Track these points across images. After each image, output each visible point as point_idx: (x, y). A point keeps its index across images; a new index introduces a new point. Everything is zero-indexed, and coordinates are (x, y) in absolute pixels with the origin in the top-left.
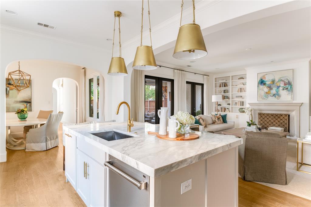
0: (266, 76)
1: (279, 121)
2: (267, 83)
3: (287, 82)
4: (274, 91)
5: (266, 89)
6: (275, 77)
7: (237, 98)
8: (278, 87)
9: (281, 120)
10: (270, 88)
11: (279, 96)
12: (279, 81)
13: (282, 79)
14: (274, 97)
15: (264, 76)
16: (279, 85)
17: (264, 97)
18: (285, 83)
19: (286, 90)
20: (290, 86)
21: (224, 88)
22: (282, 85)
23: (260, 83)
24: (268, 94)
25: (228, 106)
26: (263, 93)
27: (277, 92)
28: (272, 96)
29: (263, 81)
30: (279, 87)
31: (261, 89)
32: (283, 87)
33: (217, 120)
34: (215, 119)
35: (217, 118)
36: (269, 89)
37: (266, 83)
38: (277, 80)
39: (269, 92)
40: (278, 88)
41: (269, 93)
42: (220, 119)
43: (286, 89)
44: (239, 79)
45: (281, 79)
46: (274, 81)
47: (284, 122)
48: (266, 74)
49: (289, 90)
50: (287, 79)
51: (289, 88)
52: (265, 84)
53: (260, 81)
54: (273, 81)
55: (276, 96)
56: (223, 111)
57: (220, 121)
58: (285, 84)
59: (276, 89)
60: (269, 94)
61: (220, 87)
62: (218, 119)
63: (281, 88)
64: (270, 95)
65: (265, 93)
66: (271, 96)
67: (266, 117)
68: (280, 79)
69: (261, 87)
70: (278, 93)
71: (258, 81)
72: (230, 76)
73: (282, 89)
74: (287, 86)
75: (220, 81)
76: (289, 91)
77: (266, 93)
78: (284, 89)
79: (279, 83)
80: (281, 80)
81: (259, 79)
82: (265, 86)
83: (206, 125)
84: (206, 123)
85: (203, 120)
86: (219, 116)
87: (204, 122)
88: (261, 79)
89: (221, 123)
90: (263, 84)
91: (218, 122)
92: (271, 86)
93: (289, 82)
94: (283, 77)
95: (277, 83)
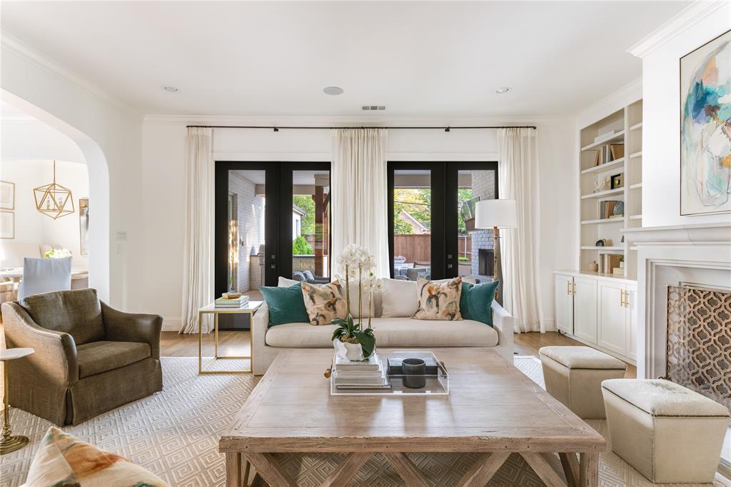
2: (727, 99)
5: (719, 143)
15: (708, 63)
17: (712, 193)
21: (611, 169)
23: (691, 108)
26: (704, 168)
29: (707, 94)
31: (696, 146)
33: (424, 305)
34: (419, 298)
35: (426, 295)
37: (720, 101)
42: (437, 299)
48: (722, 47)
52: (713, 110)
53: (689, 95)
57: (435, 309)
61: (598, 164)
62: (430, 299)
65: (716, 163)
67: (702, 312)
69: (698, 129)
71: (684, 100)
72: (623, 111)
77: (723, 162)
81: (688, 88)
82: (713, 122)
83: (318, 314)
84: (323, 308)
85: (314, 295)
86: (446, 287)
87: (314, 302)
88: (698, 84)
89: (439, 315)
90: (703, 111)
91: (428, 311)
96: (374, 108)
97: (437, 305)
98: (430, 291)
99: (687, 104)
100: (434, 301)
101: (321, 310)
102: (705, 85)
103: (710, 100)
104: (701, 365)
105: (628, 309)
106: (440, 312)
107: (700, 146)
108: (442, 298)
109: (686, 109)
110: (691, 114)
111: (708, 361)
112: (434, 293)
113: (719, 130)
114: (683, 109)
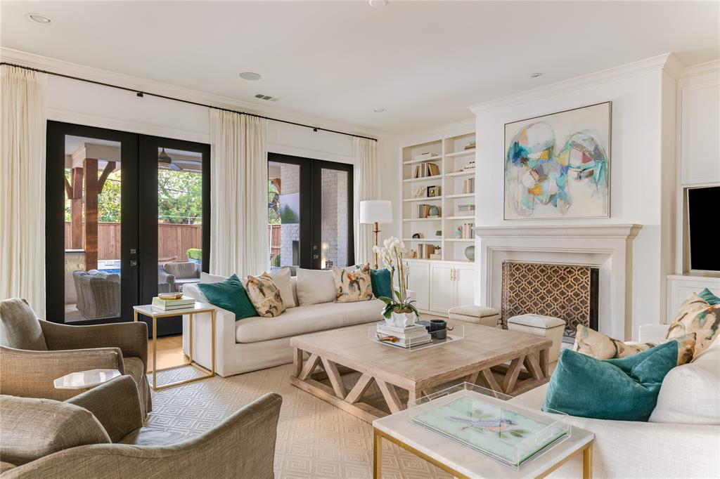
0: (530, 132)
1: (562, 293)
2: (533, 156)
3: (591, 149)
4: (550, 186)
5: (528, 180)
6: (554, 134)
7: (462, 213)
8: (565, 169)
9: (569, 286)
10: (540, 173)
11: (567, 201)
12: (566, 148)
13: (579, 141)
14: (550, 206)
15: (523, 132)
16: (567, 164)
17: (524, 208)
18: (584, 155)
19: (587, 180)
20: (600, 165)
21: (428, 181)
22: (576, 161)
23: (511, 156)
24: (534, 194)
25: (437, 238)
26: (518, 192)
27: (561, 188)
28: (546, 204)
29: (521, 150)
30: (568, 168)
31: (515, 179)
32: (579, 168)
33: (346, 289)
34: (341, 284)
35: (347, 281)
36: (537, 177)
37: (529, 156)
38: (560, 144)
39: (536, 188)
40: (562, 174)
41: (537, 191)
42: (358, 283)
43: (587, 176)
44: (466, 149)
45: (574, 138)
46: (552, 147)
47: (578, 295)
48: (530, 126)
49: (597, 178)
50: (593, 139)
51: (598, 172)
52: (525, 160)
53: (510, 148)
54: (550, 149)
55: (558, 200)
56: (424, 256)
57: (358, 292)
58: (585, 159)
59: (558, 175)
60: (538, 195)
61: (417, 177)
62: (352, 283)
63: (572, 174)
64: (540, 197)
65: (526, 193)
66: (542, 202)
67: (524, 276)
68: (570, 142)
69: (516, 170)
70: (563, 190)
71: (507, 151)
72: (441, 141)
73: (575, 175)
74: (592, 164)
75: (416, 157)
76: (597, 183)
77: (530, 191)
78: (582, 174)
79: (567, 155)
80: (575, 145)
81: (509, 144)
82: (524, 168)
83: (270, 306)
84: (274, 300)
85: (263, 288)
86: (361, 273)
87: (264, 294)
88: (516, 143)
89: (361, 297)
90: (519, 160)
91: (352, 294)
92: (544, 165)
93: (597, 148)
94: (578, 133)
95: (561, 156)
96: (267, 98)
97: (359, 289)
98: (349, 277)
99: (509, 153)
100: (355, 285)
101: (273, 302)
102: (520, 145)
103: (523, 153)
104: (523, 307)
105: (456, 282)
106: (362, 294)
107: (516, 180)
108: (361, 282)
109: (508, 156)
110: (511, 160)
111: (527, 303)
112: (353, 279)
113: (528, 172)
114: (506, 155)
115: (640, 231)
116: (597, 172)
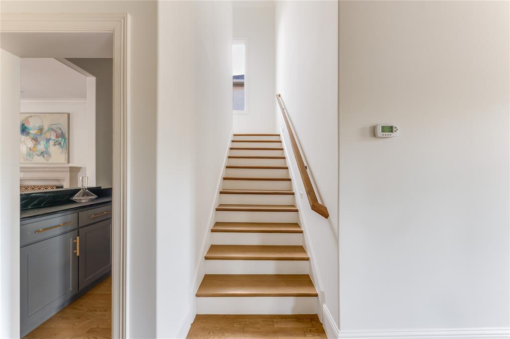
0: (30, 119)
2: (33, 132)
3: (60, 132)
4: (41, 147)
5: (31, 144)
6: (43, 123)
8: (48, 140)
10: (35, 139)
11: (49, 155)
12: (48, 130)
13: (54, 127)
14: (41, 157)
15: (27, 119)
16: (49, 138)
17: (28, 157)
18: (57, 135)
19: (58, 146)
20: (64, 140)
22: (53, 137)
26: (24, 149)
27: (47, 149)
28: (39, 156)
29: (26, 128)
31: (22, 142)
32: (54, 140)
36: (34, 142)
37: (30, 131)
38: (46, 128)
39: (34, 148)
40: (47, 142)
41: (34, 150)
45: (52, 126)
48: (30, 117)
49: (62, 146)
50: (60, 128)
52: (28, 134)
54: (41, 130)
55: (45, 154)
58: (57, 137)
59: (45, 143)
63: (51, 143)
64: (36, 152)
66: (37, 155)
68: (50, 128)
69: (23, 138)
73: (53, 143)
74: (60, 139)
76: (62, 148)
77: (30, 149)
78: (56, 143)
79: (49, 134)
80: (53, 130)
82: (28, 137)
88: (23, 124)
90: (25, 133)
92: (38, 137)
93: (62, 133)
94: (54, 124)
95: (47, 134)
102: (25, 125)
103: (27, 130)
113: (30, 140)
115: (81, 170)
116: (62, 143)
